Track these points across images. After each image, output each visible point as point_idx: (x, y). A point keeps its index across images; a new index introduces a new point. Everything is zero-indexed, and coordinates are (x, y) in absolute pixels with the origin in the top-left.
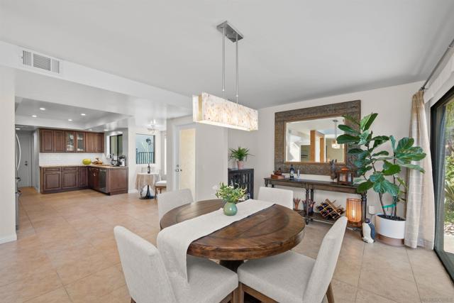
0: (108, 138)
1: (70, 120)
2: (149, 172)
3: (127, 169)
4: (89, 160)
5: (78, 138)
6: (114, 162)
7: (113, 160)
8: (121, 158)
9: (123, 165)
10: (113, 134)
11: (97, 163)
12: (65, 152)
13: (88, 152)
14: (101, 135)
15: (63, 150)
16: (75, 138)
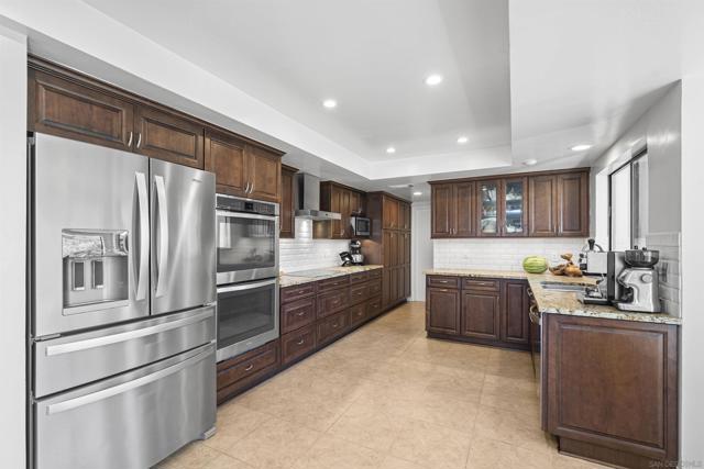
4: (540, 261)
5: (509, 197)
9: (644, 303)
11: (563, 273)
12: (476, 237)
13: (533, 237)
14: (581, 177)
15: (470, 232)
16: (500, 196)
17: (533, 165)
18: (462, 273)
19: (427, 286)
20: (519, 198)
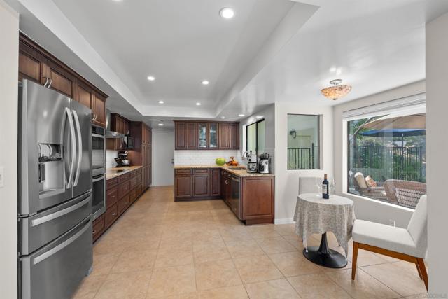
0: (244, 127)
1: (198, 104)
2: (326, 196)
3: (273, 180)
4: (223, 160)
5: (211, 131)
6: (251, 165)
7: (250, 162)
8: (263, 158)
9: (266, 171)
10: (251, 120)
11: (232, 164)
12: (197, 149)
13: (221, 149)
14: (237, 125)
15: (195, 147)
16: (208, 131)
17: (223, 118)
18: (193, 167)
19: (175, 175)
20: (215, 132)
